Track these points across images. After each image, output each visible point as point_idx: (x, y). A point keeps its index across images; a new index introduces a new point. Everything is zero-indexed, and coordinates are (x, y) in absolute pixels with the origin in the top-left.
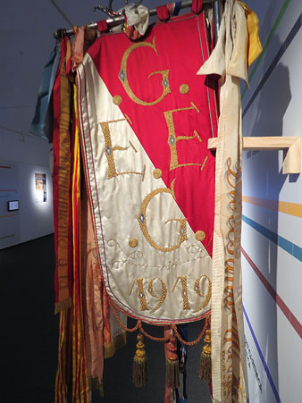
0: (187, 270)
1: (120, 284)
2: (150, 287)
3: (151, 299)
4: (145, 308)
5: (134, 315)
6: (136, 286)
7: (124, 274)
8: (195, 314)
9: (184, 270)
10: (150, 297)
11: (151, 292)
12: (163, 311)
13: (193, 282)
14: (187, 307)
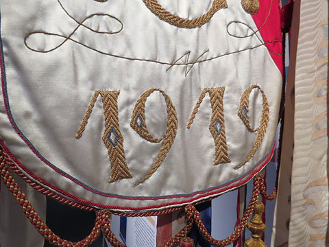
0: (225, 72)
1: (50, 102)
2: (139, 112)
3: (141, 146)
4: (120, 172)
5: (89, 196)
6: (98, 112)
7: (66, 71)
8: (239, 172)
9: (219, 73)
10: (138, 139)
11: (140, 129)
12: (166, 175)
13: (237, 98)
14: (223, 158)
